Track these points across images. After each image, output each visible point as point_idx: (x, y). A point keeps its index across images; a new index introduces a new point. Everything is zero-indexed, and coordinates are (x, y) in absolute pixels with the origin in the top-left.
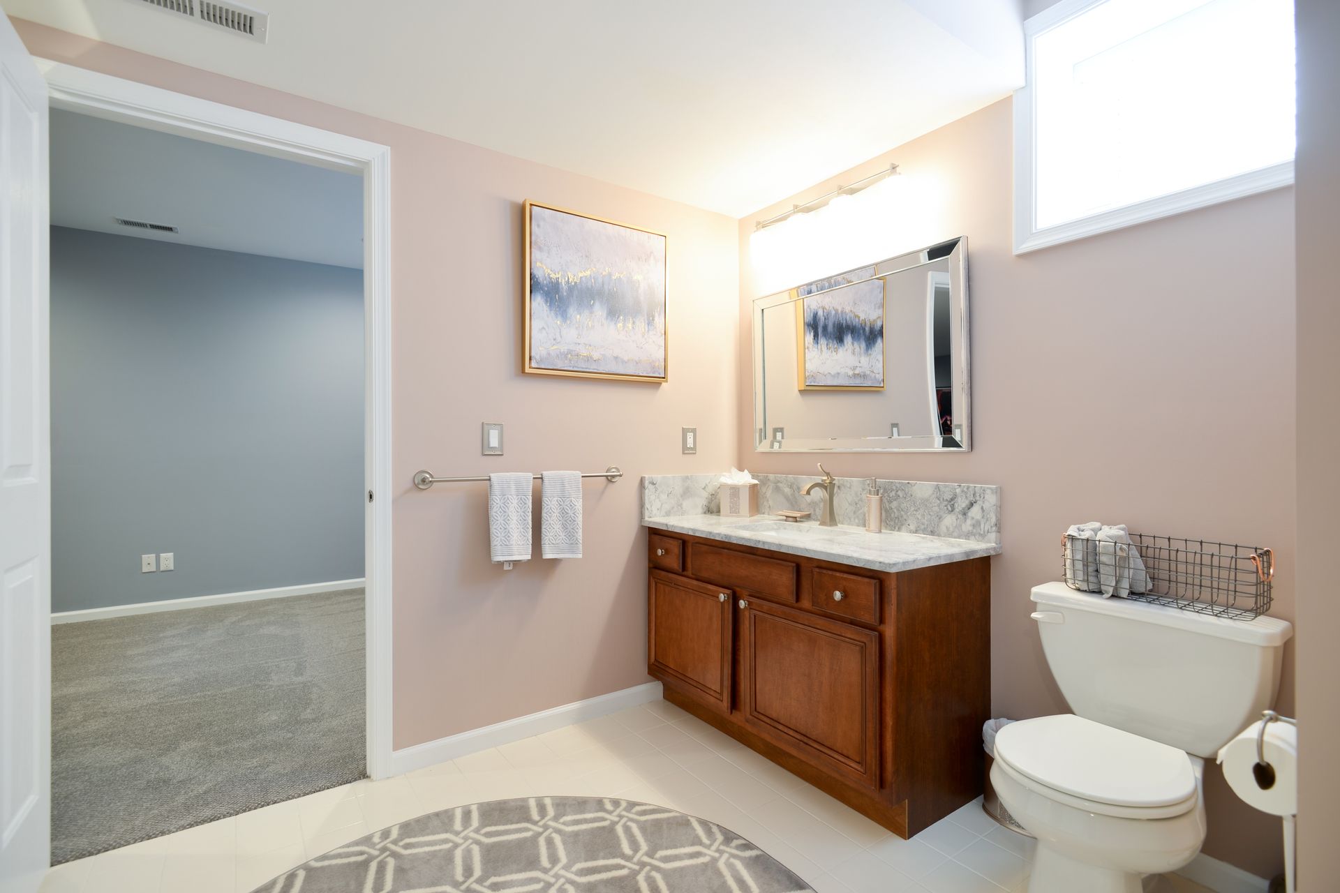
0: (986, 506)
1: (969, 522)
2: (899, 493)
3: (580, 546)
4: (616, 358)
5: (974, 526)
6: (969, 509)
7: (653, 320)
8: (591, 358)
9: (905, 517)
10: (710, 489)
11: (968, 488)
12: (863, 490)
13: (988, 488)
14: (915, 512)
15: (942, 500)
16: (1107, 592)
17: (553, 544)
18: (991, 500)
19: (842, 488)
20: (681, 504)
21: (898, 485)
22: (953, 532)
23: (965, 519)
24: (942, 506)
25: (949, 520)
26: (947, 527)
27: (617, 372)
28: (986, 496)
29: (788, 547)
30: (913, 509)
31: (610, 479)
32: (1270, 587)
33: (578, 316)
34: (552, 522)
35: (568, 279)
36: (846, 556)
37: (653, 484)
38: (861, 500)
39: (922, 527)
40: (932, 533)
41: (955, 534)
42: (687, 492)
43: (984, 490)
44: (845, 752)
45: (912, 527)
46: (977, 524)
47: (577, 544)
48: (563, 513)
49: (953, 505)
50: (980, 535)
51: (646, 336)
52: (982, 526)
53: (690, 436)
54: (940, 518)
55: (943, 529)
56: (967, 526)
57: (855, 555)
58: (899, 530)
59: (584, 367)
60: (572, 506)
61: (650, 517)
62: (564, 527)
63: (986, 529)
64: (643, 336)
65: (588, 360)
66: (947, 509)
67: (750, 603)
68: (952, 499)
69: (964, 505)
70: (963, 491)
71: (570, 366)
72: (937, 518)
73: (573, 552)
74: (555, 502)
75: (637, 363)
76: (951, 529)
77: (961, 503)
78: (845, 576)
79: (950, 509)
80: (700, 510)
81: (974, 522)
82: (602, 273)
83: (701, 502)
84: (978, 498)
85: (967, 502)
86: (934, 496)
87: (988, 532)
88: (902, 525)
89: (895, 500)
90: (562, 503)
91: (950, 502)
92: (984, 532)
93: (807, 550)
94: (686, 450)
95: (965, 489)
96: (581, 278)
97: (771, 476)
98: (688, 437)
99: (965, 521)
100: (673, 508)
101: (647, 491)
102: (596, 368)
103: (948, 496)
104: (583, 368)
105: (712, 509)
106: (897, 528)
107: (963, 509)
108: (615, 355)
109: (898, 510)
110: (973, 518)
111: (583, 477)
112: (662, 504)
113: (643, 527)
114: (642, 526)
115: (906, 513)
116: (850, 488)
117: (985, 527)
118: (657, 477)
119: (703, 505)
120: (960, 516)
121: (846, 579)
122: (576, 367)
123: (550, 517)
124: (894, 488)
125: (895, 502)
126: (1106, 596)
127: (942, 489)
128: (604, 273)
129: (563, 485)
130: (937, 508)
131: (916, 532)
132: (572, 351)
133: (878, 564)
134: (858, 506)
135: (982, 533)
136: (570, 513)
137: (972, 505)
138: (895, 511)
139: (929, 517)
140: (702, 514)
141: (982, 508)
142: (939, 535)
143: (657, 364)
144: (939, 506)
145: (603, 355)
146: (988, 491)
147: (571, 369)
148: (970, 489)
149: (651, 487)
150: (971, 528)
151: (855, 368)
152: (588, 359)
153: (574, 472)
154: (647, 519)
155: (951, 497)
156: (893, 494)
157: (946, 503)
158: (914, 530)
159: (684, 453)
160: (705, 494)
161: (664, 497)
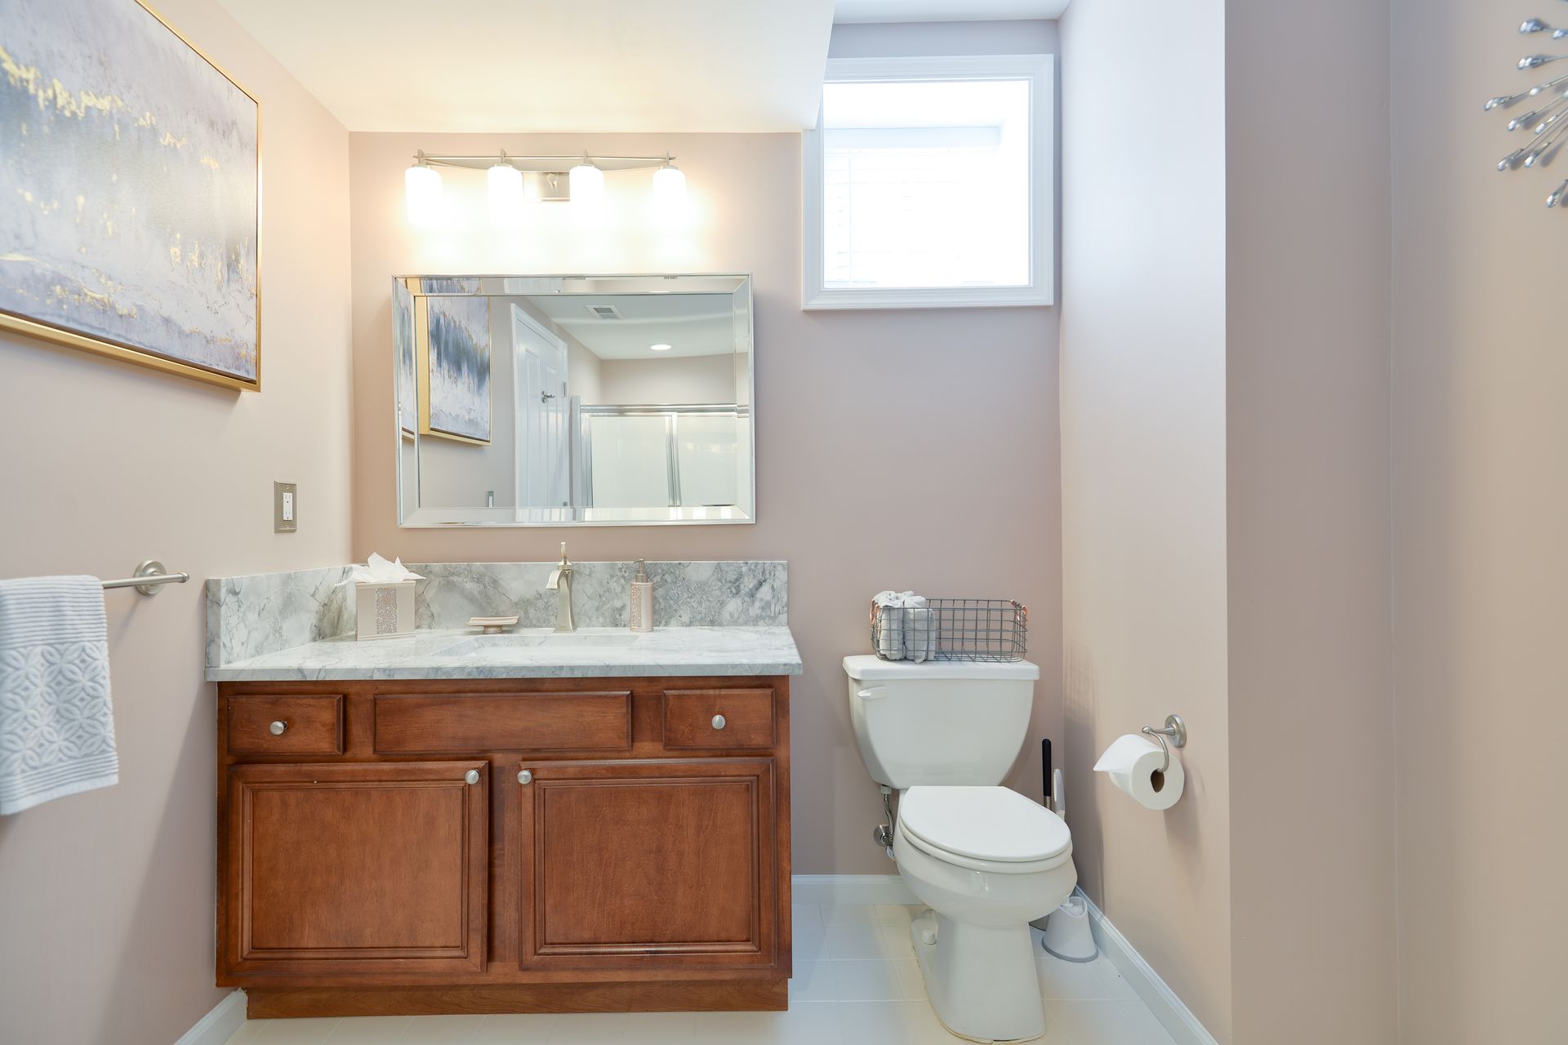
0: (777, 584)
1: (757, 604)
2: (667, 577)
3: (113, 756)
4: (167, 321)
5: (763, 608)
6: (757, 589)
7: (237, 261)
8: (113, 308)
9: (675, 607)
10: (322, 596)
11: (756, 565)
12: (612, 576)
13: (779, 564)
14: (689, 600)
15: (724, 581)
16: (918, 657)
17: (35, 768)
18: (782, 576)
19: (577, 576)
20: (281, 628)
21: (665, 568)
22: (738, 618)
23: (753, 602)
24: (724, 589)
25: (733, 605)
26: (731, 614)
27: (169, 352)
28: (777, 573)
29: (624, 667)
30: (686, 596)
31: (143, 591)
32: (1025, 630)
33: (81, 200)
34: (32, 712)
35: (55, 97)
36: (731, 665)
37: (235, 594)
38: (609, 590)
39: (699, 617)
40: (712, 623)
41: (741, 620)
42: (289, 604)
43: (774, 567)
44: (723, 936)
45: (685, 619)
46: (766, 606)
47: (103, 751)
48: (60, 682)
49: (738, 586)
50: (770, 617)
51: (224, 290)
52: (773, 607)
53: (287, 497)
54: (722, 604)
55: (726, 615)
56: (755, 610)
57: (745, 661)
58: (667, 624)
59: (96, 324)
60: (85, 662)
61: (229, 662)
62: (62, 717)
63: (777, 610)
64: (219, 289)
65: (105, 312)
66: (731, 591)
67: (533, 771)
68: (737, 580)
69: (751, 586)
70: (750, 569)
71: (60, 316)
72: (719, 604)
73: (95, 775)
74: (36, 660)
75: (207, 341)
76: (736, 616)
77: (748, 583)
78: (724, 692)
79: (734, 591)
80: (307, 635)
81: (763, 603)
82: (137, 120)
83: (308, 619)
84: (767, 576)
85: (755, 582)
86: (715, 577)
87: (779, 613)
88: (671, 618)
89: (661, 586)
90: (56, 658)
91: (734, 583)
92: (775, 614)
93: (661, 666)
94: (284, 526)
95: (753, 567)
96: (88, 108)
97: (436, 567)
98: (285, 500)
99: (753, 603)
100: (267, 636)
101: (223, 609)
102: (124, 334)
103: (732, 576)
104: (92, 327)
105: (329, 628)
106: (663, 623)
107: (751, 590)
108: (165, 315)
109: (665, 599)
110: (762, 600)
111: (106, 587)
112: (249, 633)
113: (209, 684)
114: (208, 682)
115: (676, 602)
116: (590, 575)
117: (775, 608)
118: (242, 578)
119: (312, 624)
120: (747, 599)
121: (725, 697)
122: (75, 321)
123: (25, 699)
124: (659, 571)
125: (661, 589)
126: (918, 661)
127: (724, 568)
128: (142, 122)
129: (58, 611)
130: (717, 592)
131: (690, 624)
132: (66, 278)
133: (781, 667)
134: (604, 599)
135: (772, 615)
136: (84, 680)
137: (760, 584)
138: (661, 600)
139: (708, 603)
140: (310, 641)
141: (773, 587)
142: (721, 625)
143: (243, 352)
144: (720, 589)
145: (140, 308)
146: (779, 568)
147: (62, 322)
148: (759, 567)
149: (231, 599)
150: (759, 612)
151: (469, 411)
152: (106, 309)
153: (82, 578)
154: (223, 666)
155: (735, 577)
156: (658, 578)
157: (730, 585)
158: (688, 621)
159: (277, 531)
160: (314, 606)
161: (252, 617)
